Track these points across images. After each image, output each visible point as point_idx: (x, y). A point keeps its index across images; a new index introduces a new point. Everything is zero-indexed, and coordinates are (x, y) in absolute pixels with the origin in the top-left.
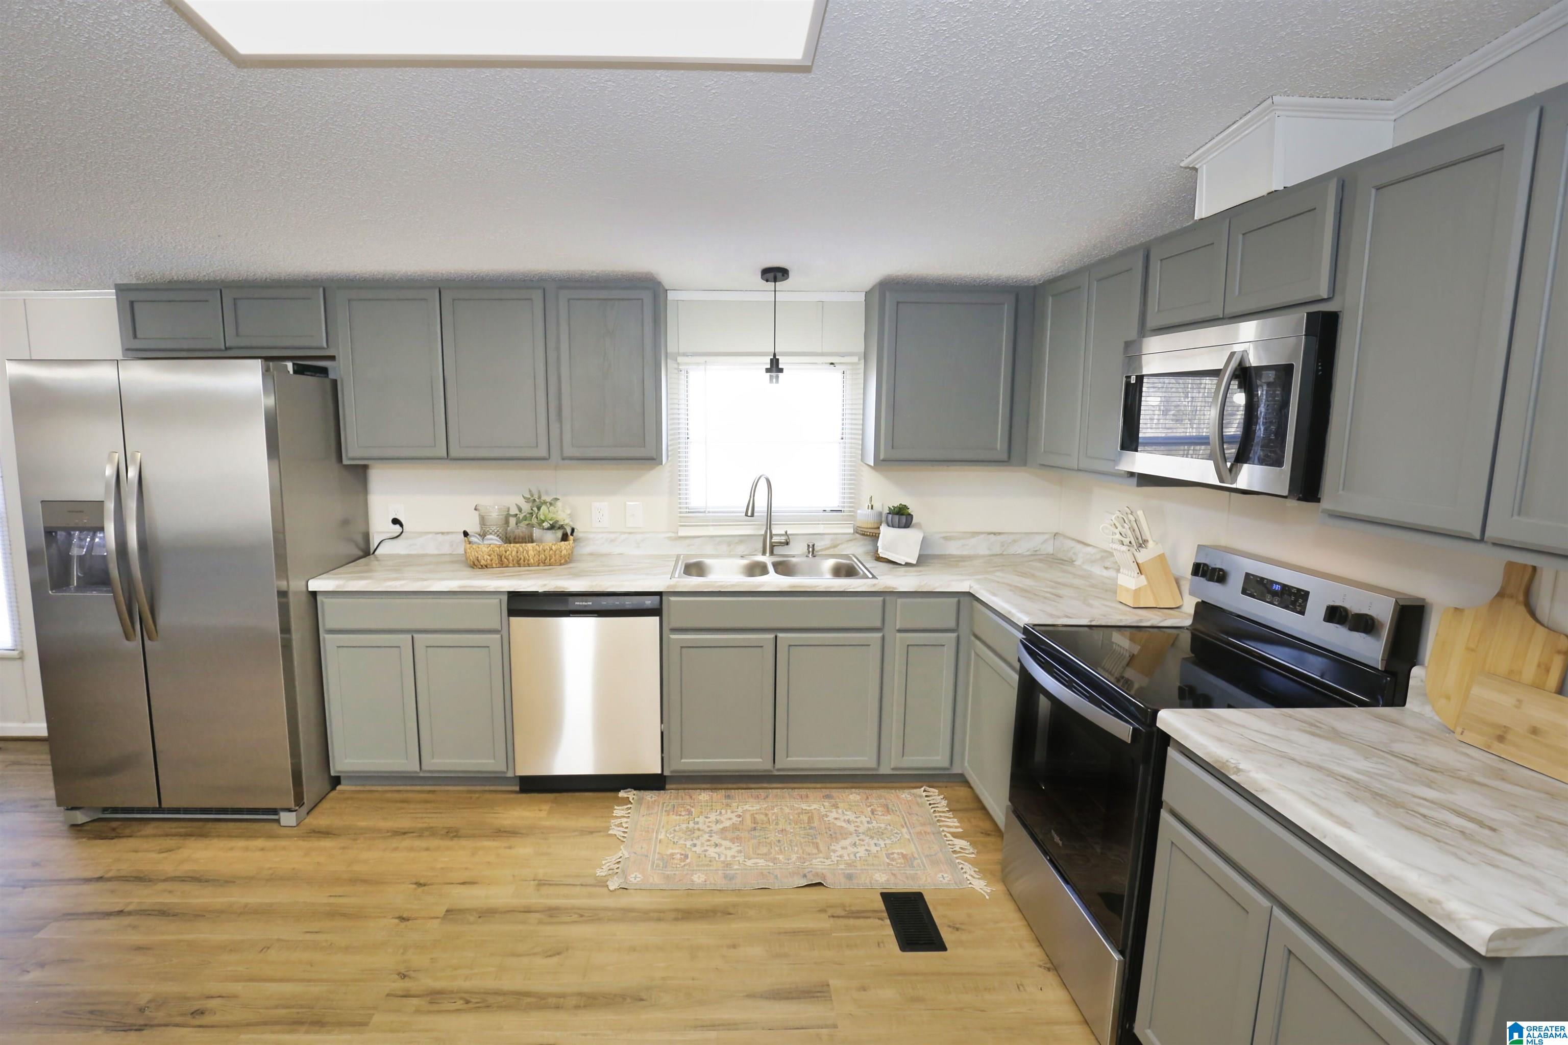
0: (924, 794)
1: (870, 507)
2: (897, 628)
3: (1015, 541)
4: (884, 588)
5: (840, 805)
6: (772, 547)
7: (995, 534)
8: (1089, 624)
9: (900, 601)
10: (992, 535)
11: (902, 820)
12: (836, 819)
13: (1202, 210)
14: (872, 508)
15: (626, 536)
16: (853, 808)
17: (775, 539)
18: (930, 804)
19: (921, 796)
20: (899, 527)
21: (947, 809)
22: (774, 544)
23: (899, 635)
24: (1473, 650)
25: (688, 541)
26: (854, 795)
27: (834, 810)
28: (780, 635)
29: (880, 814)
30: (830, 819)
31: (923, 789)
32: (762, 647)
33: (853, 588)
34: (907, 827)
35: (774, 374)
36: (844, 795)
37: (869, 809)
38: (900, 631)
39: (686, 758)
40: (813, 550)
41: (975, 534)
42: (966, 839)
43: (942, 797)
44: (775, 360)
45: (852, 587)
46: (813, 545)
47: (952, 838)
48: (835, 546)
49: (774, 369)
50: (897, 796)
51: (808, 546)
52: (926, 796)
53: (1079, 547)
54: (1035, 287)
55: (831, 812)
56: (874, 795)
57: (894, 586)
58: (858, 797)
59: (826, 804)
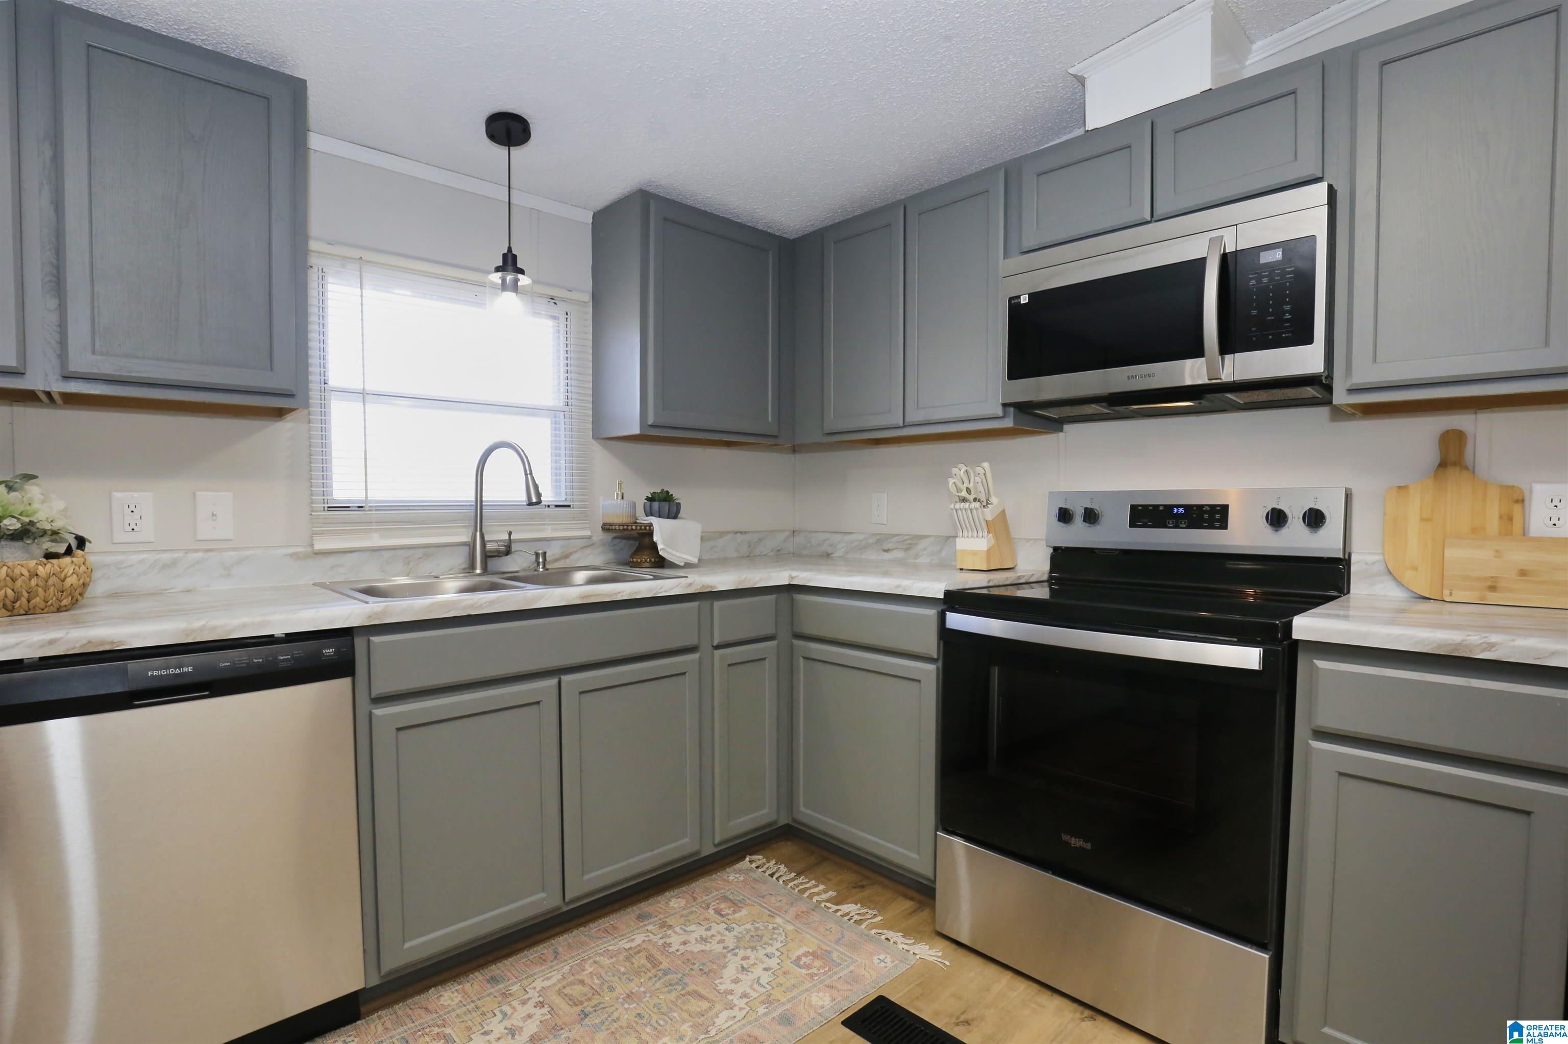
0: (754, 865)
1: (620, 497)
2: (715, 644)
3: (760, 540)
4: (701, 588)
5: (670, 921)
6: (487, 556)
7: (741, 533)
8: (987, 585)
9: (717, 605)
10: (739, 534)
11: (759, 907)
12: (685, 943)
13: (1096, 118)
14: (623, 498)
15: (200, 555)
16: (689, 918)
17: (490, 546)
18: (772, 875)
19: (751, 869)
20: (668, 517)
21: (793, 874)
22: (488, 554)
23: (718, 653)
24: (1428, 520)
25: (332, 560)
26: (674, 900)
27: (669, 932)
28: (566, 678)
29: (730, 912)
30: (677, 947)
31: (747, 859)
32: (538, 703)
33: (665, 592)
34: (777, 915)
35: (509, 277)
36: (660, 905)
37: (711, 911)
38: (717, 647)
39: (411, 939)
40: (545, 559)
41: (722, 534)
42: (850, 900)
43: (774, 862)
44: (510, 255)
45: (663, 590)
46: (545, 553)
47: (835, 907)
48: (566, 557)
49: (510, 268)
50: (725, 880)
51: (537, 555)
52: (757, 867)
53: (838, 537)
54: (794, 240)
55: (669, 936)
56: (697, 890)
57: (713, 585)
58: (682, 902)
59: (650, 927)
